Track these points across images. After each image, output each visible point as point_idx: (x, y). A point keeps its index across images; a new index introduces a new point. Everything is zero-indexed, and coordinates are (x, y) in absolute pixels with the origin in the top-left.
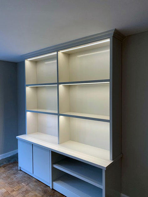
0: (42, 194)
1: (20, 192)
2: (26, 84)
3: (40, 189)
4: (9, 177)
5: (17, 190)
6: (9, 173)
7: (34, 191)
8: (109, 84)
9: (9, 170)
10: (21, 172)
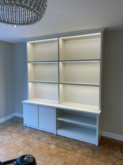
0: (51, 138)
1: (35, 139)
2: (28, 61)
3: (48, 136)
4: (20, 132)
5: (31, 139)
6: (18, 129)
7: (45, 137)
8: (100, 62)
9: (16, 127)
10: (27, 128)
